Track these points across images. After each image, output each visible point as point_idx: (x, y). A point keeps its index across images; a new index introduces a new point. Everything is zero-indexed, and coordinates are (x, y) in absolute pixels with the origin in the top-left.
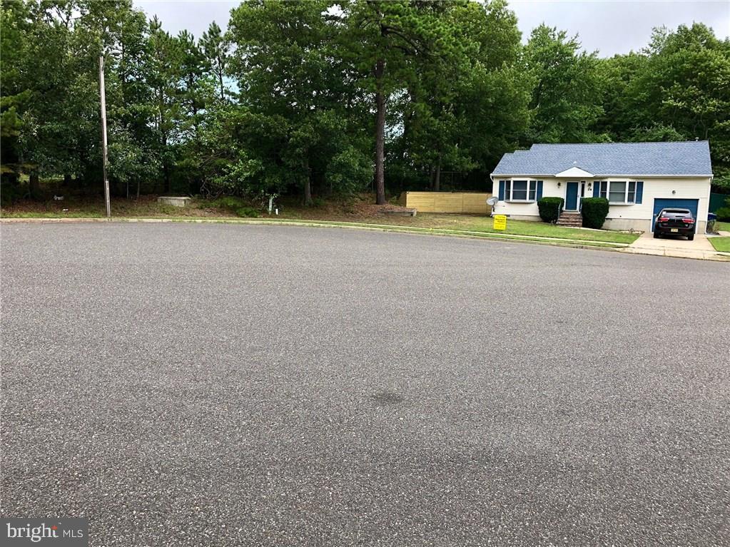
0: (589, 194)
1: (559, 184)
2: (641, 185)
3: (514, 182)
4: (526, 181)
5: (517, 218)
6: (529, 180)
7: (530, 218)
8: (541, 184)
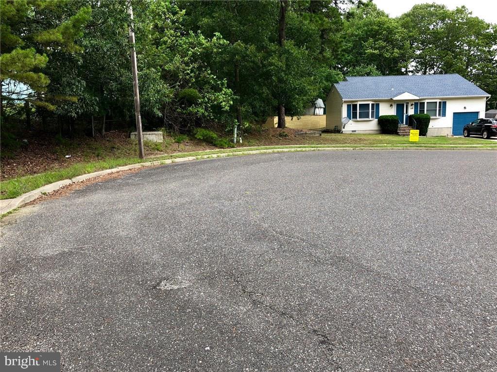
0: (411, 112)
1: (391, 105)
2: (445, 103)
3: (360, 105)
4: (369, 104)
5: (362, 133)
6: (371, 103)
7: (371, 132)
8: (378, 105)
